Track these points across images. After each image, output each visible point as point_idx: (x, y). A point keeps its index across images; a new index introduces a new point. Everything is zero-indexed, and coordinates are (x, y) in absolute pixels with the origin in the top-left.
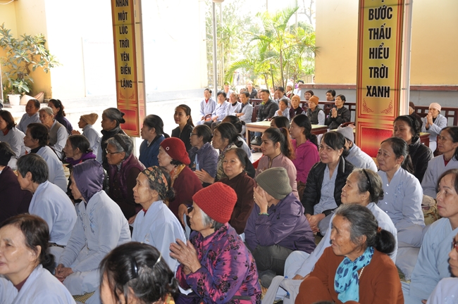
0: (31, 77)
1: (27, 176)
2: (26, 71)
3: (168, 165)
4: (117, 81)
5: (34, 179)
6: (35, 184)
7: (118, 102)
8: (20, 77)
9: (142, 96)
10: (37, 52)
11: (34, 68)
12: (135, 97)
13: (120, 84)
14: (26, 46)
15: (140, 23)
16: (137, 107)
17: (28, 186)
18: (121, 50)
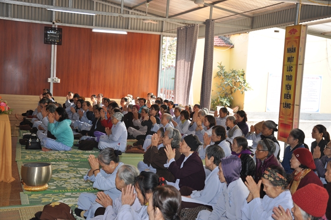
0: (232, 96)
1: (211, 158)
2: (230, 92)
3: (297, 168)
4: (281, 103)
5: (214, 162)
6: (214, 165)
7: (279, 117)
8: (226, 96)
9: (297, 115)
10: (238, 81)
11: (235, 90)
12: (291, 115)
13: (282, 105)
14: (232, 76)
15: (303, 64)
16: (292, 123)
17: (210, 165)
18: (286, 82)
